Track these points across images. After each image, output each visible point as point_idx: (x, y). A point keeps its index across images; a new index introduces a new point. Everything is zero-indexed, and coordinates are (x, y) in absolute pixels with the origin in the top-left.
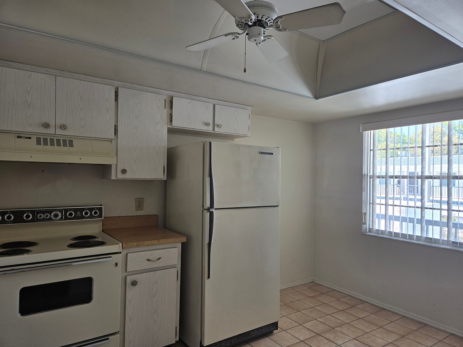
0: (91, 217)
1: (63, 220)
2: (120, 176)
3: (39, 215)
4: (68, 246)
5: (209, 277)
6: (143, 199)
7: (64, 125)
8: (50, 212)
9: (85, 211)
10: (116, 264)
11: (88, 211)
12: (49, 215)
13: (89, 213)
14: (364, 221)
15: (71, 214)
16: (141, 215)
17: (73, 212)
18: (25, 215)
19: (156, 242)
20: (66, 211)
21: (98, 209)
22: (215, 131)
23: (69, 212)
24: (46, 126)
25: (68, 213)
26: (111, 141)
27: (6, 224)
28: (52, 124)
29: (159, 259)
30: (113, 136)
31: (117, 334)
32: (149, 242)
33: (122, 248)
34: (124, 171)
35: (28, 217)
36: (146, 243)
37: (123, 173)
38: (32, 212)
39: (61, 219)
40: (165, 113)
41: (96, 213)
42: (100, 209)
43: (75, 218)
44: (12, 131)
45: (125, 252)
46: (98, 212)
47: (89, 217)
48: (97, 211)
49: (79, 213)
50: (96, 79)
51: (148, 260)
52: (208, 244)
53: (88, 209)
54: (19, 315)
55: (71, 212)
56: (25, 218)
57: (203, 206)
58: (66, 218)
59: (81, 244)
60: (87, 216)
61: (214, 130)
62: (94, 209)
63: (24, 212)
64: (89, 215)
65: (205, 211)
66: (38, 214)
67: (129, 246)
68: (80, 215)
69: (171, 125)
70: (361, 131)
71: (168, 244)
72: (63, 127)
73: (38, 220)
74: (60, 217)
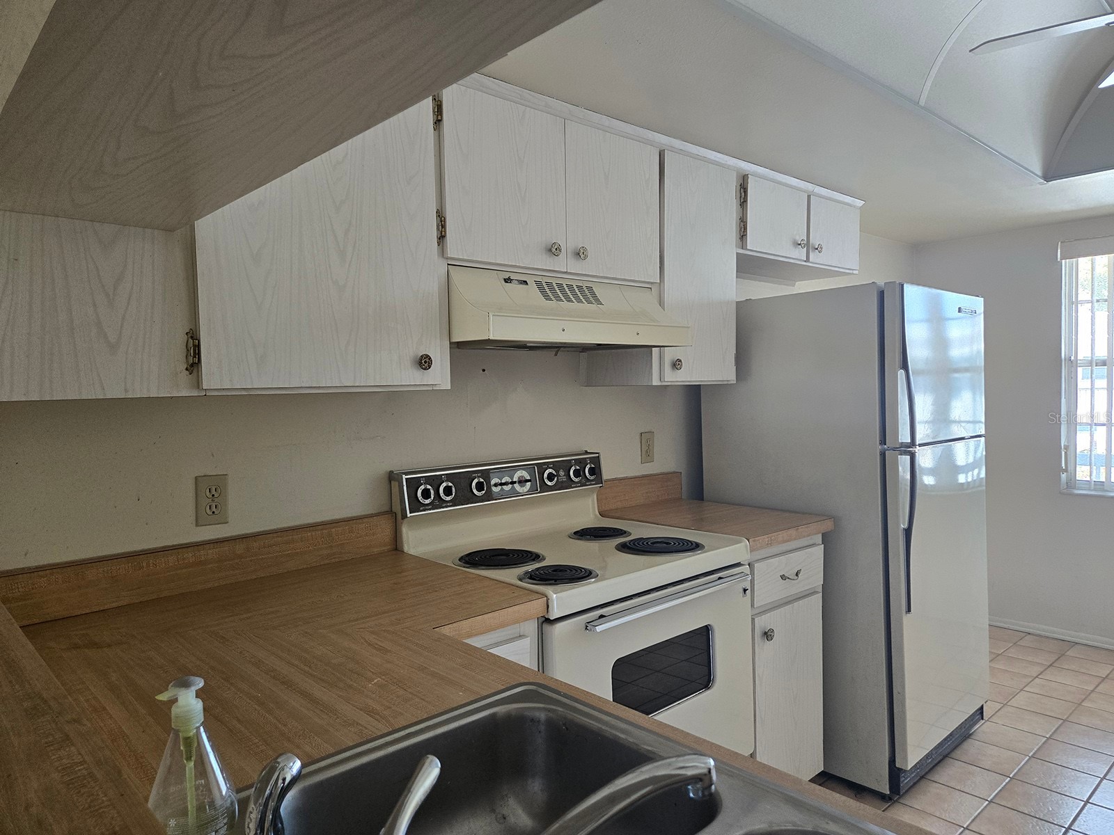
0: (584, 481)
1: (539, 493)
2: (669, 376)
5: (909, 610)
6: (653, 433)
7: (584, 249)
9: (573, 468)
10: (745, 591)
11: (578, 468)
13: (581, 472)
14: (1063, 465)
15: (551, 477)
16: (653, 475)
17: (553, 472)
18: (474, 484)
22: (810, 260)
23: (547, 472)
24: (556, 250)
25: (545, 475)
26: (651, 287)
27: (443, 507)
29: (798, 573)
30: (657, 275)
32: (785, 534)
33: (750, 551)
34: (679, 365)
36: (780, 535)
37: (676, 369)
39: (534, 489)
41: (591, 471)
42: (596, 460)
43: (558, 485)
44: (496, 264)
46: (596, 470)
47: (581, 483)
48: (593, 466)
49: (562, 473)
51: (783, 577)
52: (904, 531)
53: (577, 462)
55: (550, 470)
56: (476, 492)
58: (545, 488)
59: (647, 543)
61: (808, 260)
62: (585, 461)
63: (470, 476)
65: (894, 454)
67: (758, 545)
68: (565, 478)
69: (745, 247)
70: (1059, 260)
71: (809, 536)
72: (583, 253)
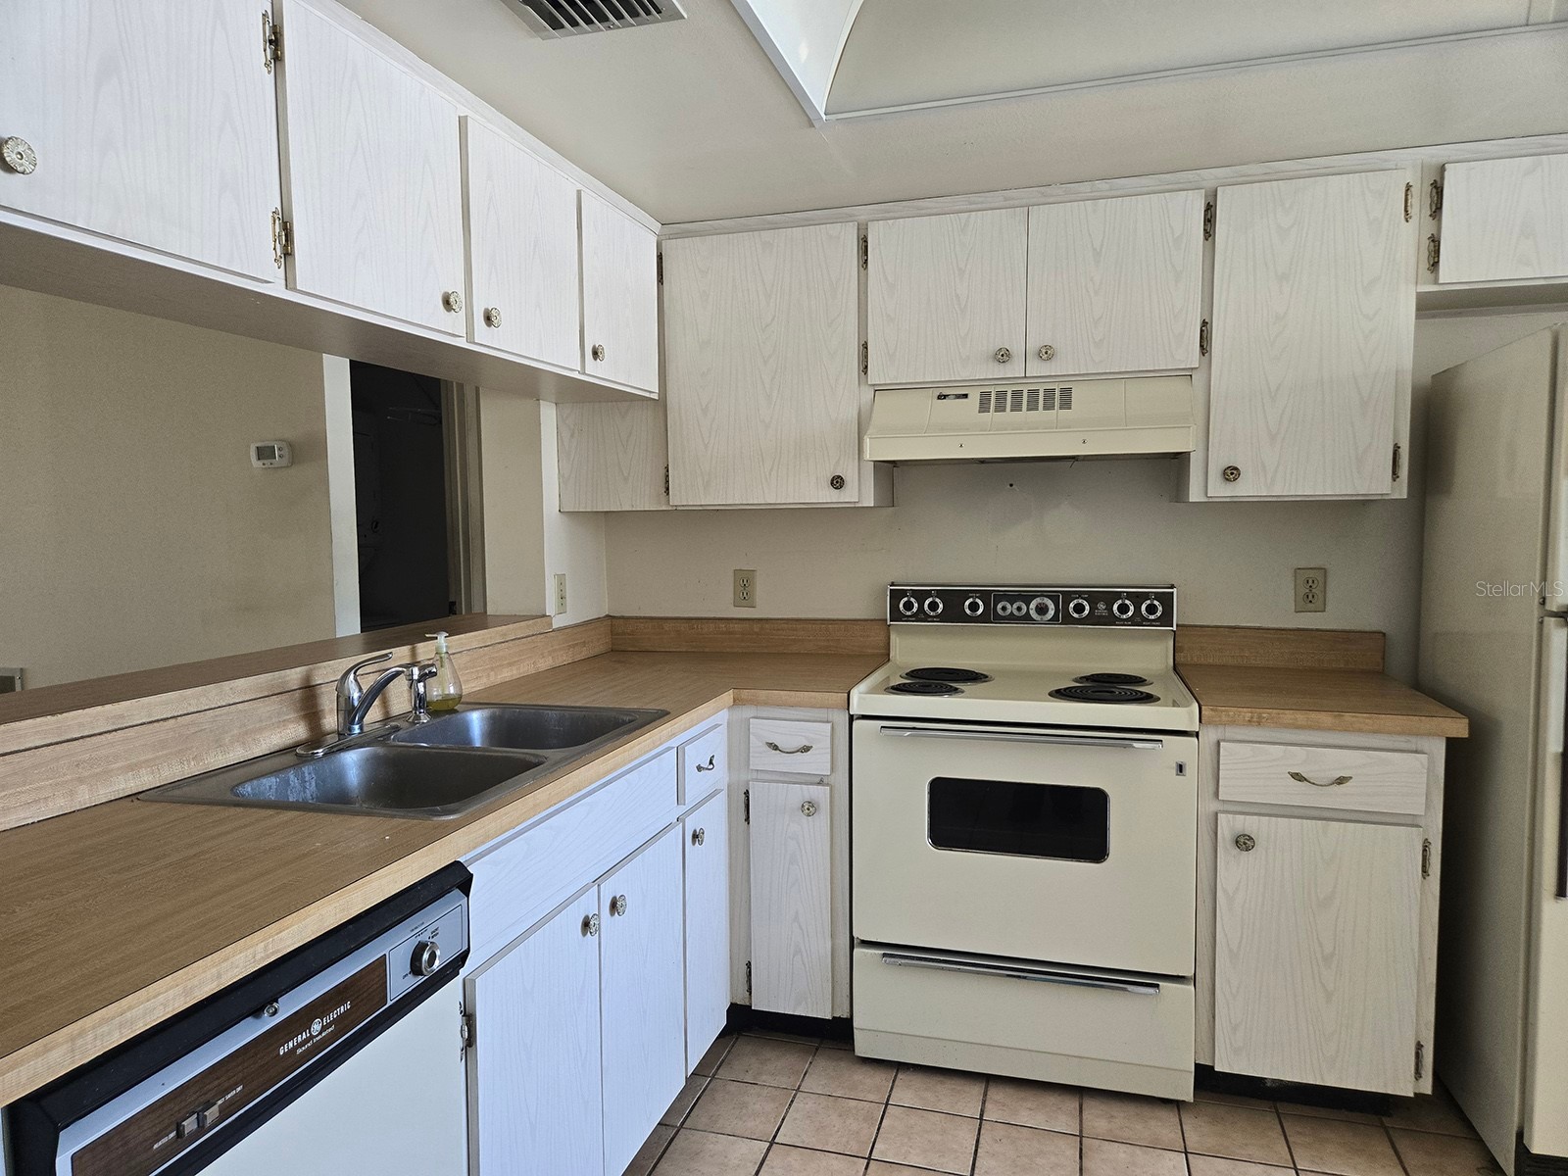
0: (1138, 620)
1: (1061, 625)
2: (1220, 490)
3: (1000, 606)
4: (1051, 694)
5: (1560, 892)
6: (1325, 571)
7: (1048, 347)
8: (1027, 598)
9: (1120, 602)
10: (1181, 768)
11: (1127, 602)
12: (1024, 607)
13: (1132, 608)
15: (1079, 609)
16: (1317, 630)
17: (1085, 603)
18: (967, 603)
19: (1325, 718)
20: (1068, 596)
21: (1158, 596)
23: (1075, 601)
24: (1003, 356)
25: (1072, 605)
26: (1188, 375)
27: (928, 622)
28: (1017, 349)
29: (1341, 781)
30: (1194, 358)
31: (1186, 984)
32: (1301, 717)
33: (1200, 722)
34: (1232, 474)
35: (974, 607)
36: (1288, 716)
37: (1227, 479)
38: (985, 595)
39: (1055, 619)
40: (1409, 237)
41: (1151, 609)
42: (1167, 600)
43: (1092, 620)
44: (927, 382)
45: (1209, 735)
46: (1160, 608)
47: (1132, 621)
48: (1156, 603)
49: (1102, 606)
50: (1144, 181)
51: (1298, 777)
52: (1560, 759)
53: (1130, 596)
54: (928, 842)
55: (1080, 601)
56: (968, 611)
57: (1543, 602)
58: (1068, 620)
60: (1152, 617)
62: (1146, 596)
63: (966, 594)
64: (1130, 613)
65: (1551, 622)
66: (997, 600)
67: (1224, 718)
68: (1105, 613)
69: (1436, 282)
71: (1381, 732)
72: (1046, 353)
73: (998, 619)
74: (1051, 613)
